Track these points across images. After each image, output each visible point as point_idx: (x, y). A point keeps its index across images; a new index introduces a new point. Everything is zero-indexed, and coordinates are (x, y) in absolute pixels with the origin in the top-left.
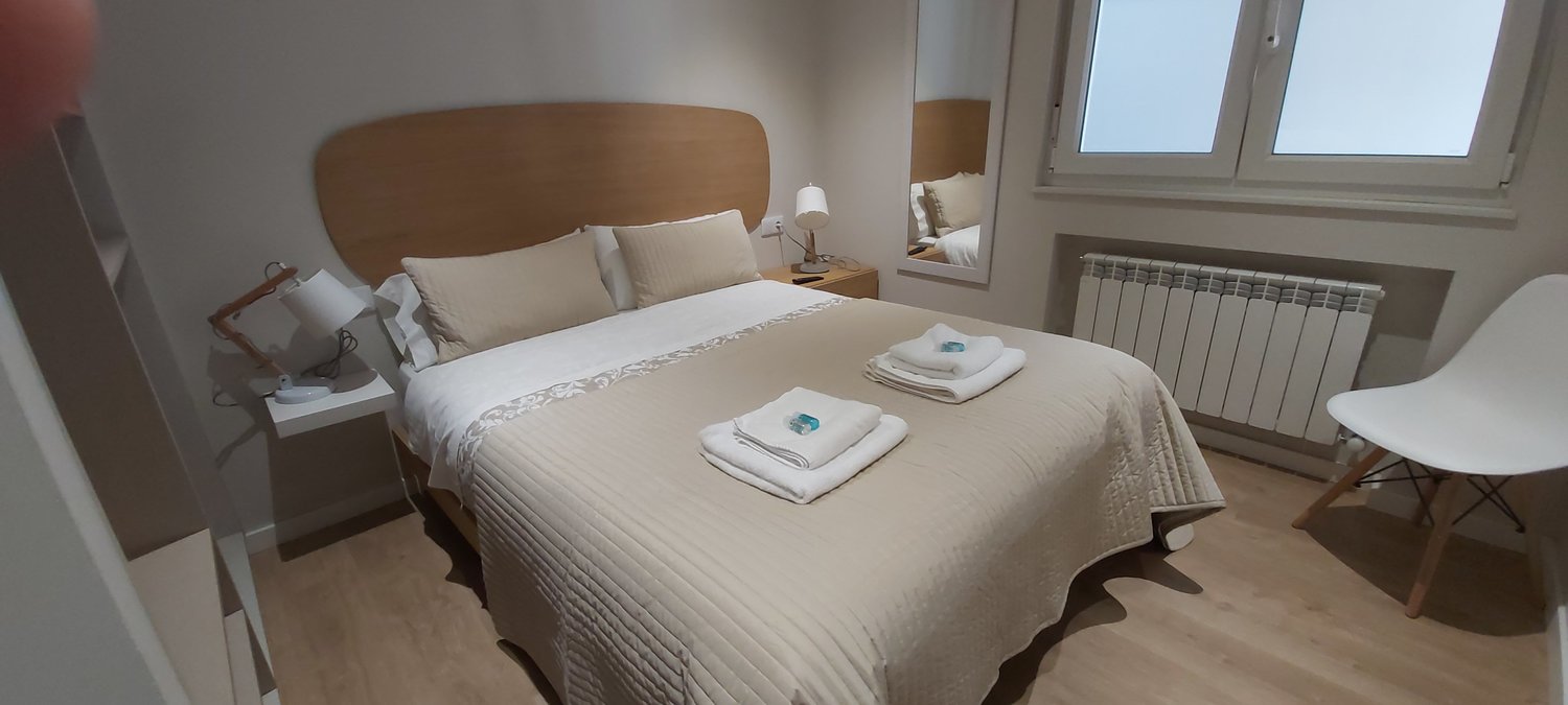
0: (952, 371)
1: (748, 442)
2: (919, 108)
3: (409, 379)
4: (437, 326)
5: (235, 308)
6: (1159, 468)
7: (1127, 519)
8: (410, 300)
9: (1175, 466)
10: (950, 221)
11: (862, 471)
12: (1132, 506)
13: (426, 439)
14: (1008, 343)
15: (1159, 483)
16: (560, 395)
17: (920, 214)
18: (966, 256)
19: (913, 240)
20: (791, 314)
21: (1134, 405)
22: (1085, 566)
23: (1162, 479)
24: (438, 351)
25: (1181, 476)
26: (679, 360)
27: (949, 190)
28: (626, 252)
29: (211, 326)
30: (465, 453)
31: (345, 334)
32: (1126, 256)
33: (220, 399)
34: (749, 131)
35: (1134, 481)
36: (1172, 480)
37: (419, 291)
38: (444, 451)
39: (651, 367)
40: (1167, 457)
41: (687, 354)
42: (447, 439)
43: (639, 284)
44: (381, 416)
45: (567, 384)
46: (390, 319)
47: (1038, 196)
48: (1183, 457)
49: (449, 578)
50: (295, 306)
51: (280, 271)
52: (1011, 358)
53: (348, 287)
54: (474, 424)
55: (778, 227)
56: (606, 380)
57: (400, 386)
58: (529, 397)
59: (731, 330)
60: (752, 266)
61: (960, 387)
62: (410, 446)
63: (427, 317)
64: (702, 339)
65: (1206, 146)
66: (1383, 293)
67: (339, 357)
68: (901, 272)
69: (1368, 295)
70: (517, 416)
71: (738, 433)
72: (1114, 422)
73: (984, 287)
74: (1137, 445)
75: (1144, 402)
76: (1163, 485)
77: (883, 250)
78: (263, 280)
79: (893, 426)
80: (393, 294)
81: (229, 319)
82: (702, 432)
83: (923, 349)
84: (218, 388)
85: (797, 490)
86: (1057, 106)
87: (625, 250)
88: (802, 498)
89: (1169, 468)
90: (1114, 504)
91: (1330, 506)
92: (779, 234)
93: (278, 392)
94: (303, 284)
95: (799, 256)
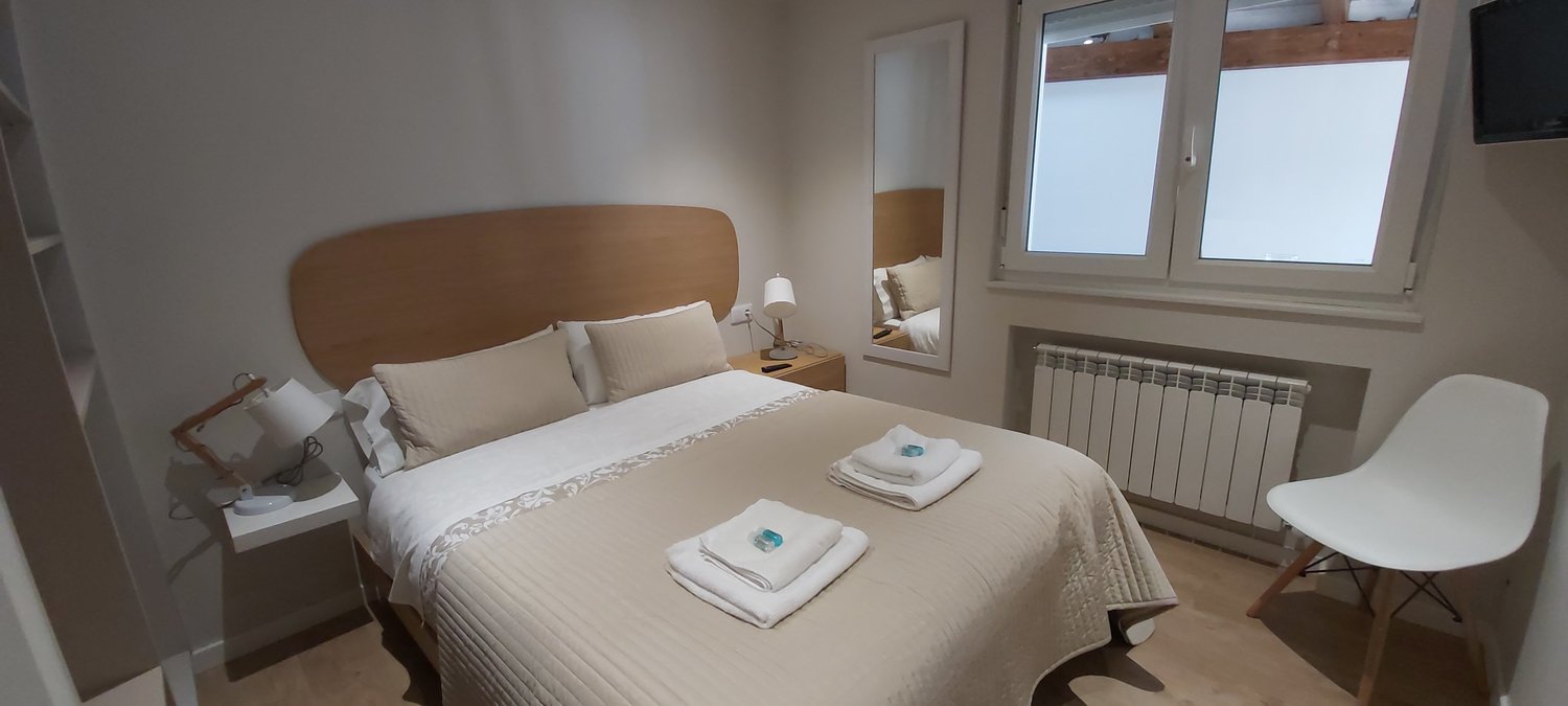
0: (911, 476)
1: (714, 561)
2: (880, 199)
3: (374, 486)
4: (405, 432)
5: (199, 420)
6: (1114, 565)
7: (1085, 621)
8: (378, 404)
9: (1128, 562)
10: (913, 305)
11: (824, 589)
12: (1089, 607)
13: (389, 551)
14: (964, 445)
15: (1115, 580)
16: (528, 506)
17: (885, 298)
18: (929, 339)
19: (878, 322)
20: (758, 410)
21: (1085, 506)
22: (1047, 672)
23: (1117, 575)
24: (405, 458)
25: (1135, 572)
26: (649, 463)
27: (910, 273)
28: (598, 347)
29: (173, 438)
30: (429, 570)
31: (311, 440)
32: (1075, 347)
33: (176, 513)
34: (718, 226)
35: (1089, 581)
36: (1127, 577)
37: (389, 397)
38: (407, 566)
39: (620, 470)
40: (1121, 554)
41: (656, 456)
42: (411, 553)
43: (610, 379)
44: (344, 523)
45: (536, 492)
46: (357, 423)
47: (992, 290)
48: (1136, 555)
49: (407, 697)
50: (261, 416)
51: (249, 381)
52: (968, 460)
53: (315, 393)
54: (439, 539)
55: (747, 315)
56: (575, 486)
57: (365, 492)
58: (497, 508)
59: (700, 428)
60: (722, 357)
61: (919, 493)
62: (372, 556)
63: (394, 421)
64: (672, 439)
65: (1139, 248)
66: (1309, 387)
67: (303, 462)
68: (867, 358)
69: (1296, 390)
70: (483, 530)
71: (704, 551)
72: (1067, 524)
73: (947, 374)
74: (1090, 545)
75: (1095, 501)
76: (1119, 582)
77: (849, 336)
78: (229, 392)
79: (854, 539)
80: (362, 398)
81: (193, 431)
82: (669, 550)
83: (883, 452)
84: (176, 500)
85: (759, 615)
86: (1004, 209)
87: (597, 345)
88: (765, 622)
89: (1124, 565)
90: (1072, 606)
91: (1284, 591)
92: (749, 322)
93: (238, 503)
94: (271, 394)
95: (769, 342)
